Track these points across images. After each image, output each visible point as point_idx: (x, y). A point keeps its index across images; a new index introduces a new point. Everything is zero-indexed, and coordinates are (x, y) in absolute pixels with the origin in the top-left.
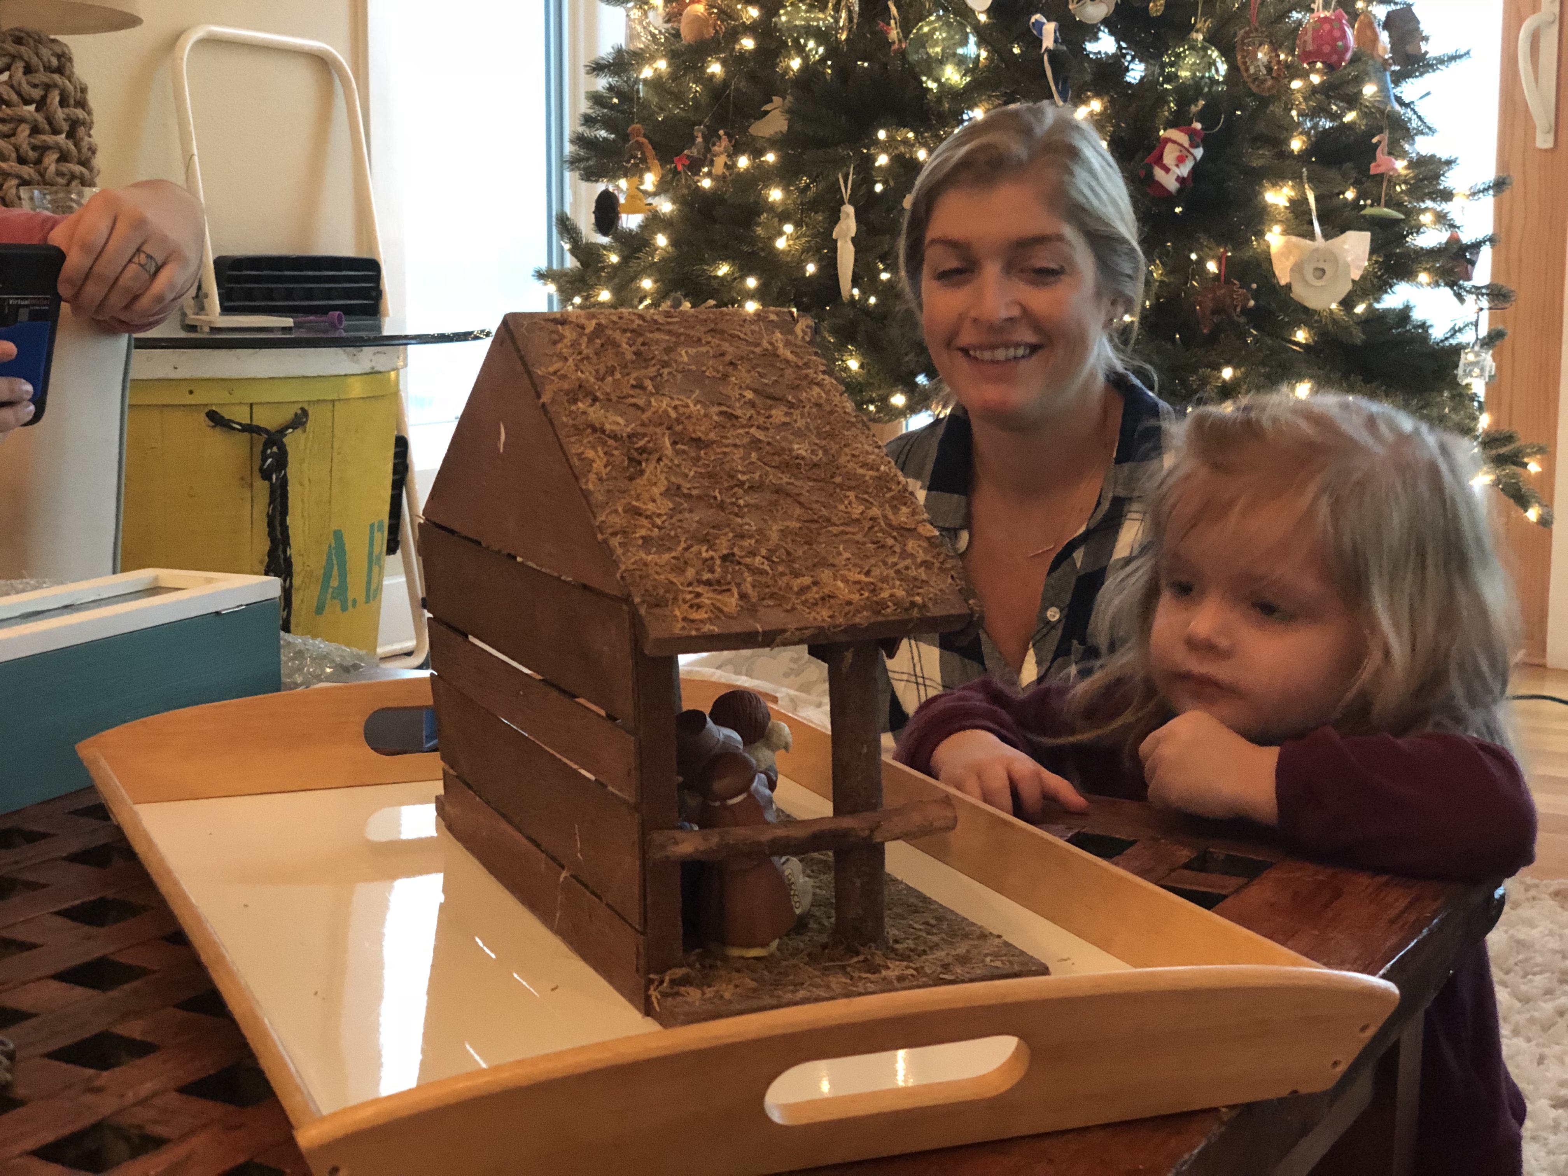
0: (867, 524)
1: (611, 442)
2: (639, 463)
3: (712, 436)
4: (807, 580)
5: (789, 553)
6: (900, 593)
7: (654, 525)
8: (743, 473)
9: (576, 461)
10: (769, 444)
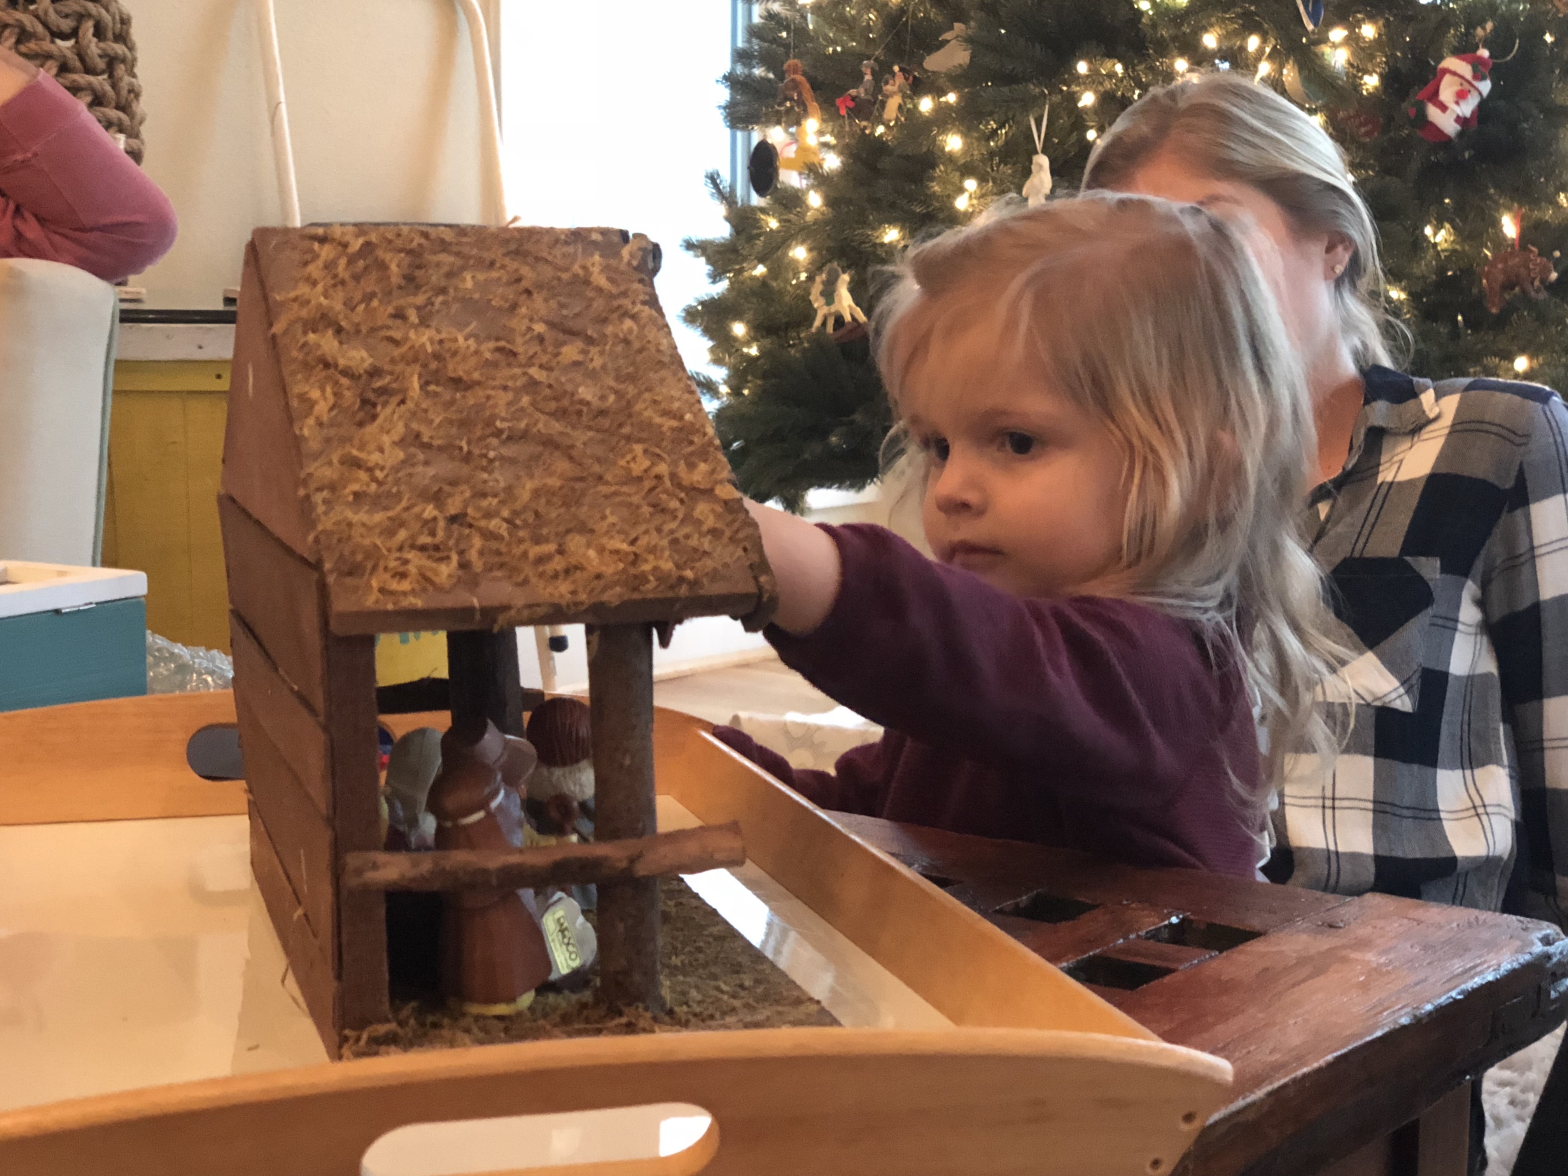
0: (648, 484)
1: (344, 381)
2: (374, 405)
3: (476, 376)
4: (551, 547)
5: (537, 514)
6: (667, 565)
7: (374, 479)
8: (503, 420)
9: (295, 403)
10: (550, 386)
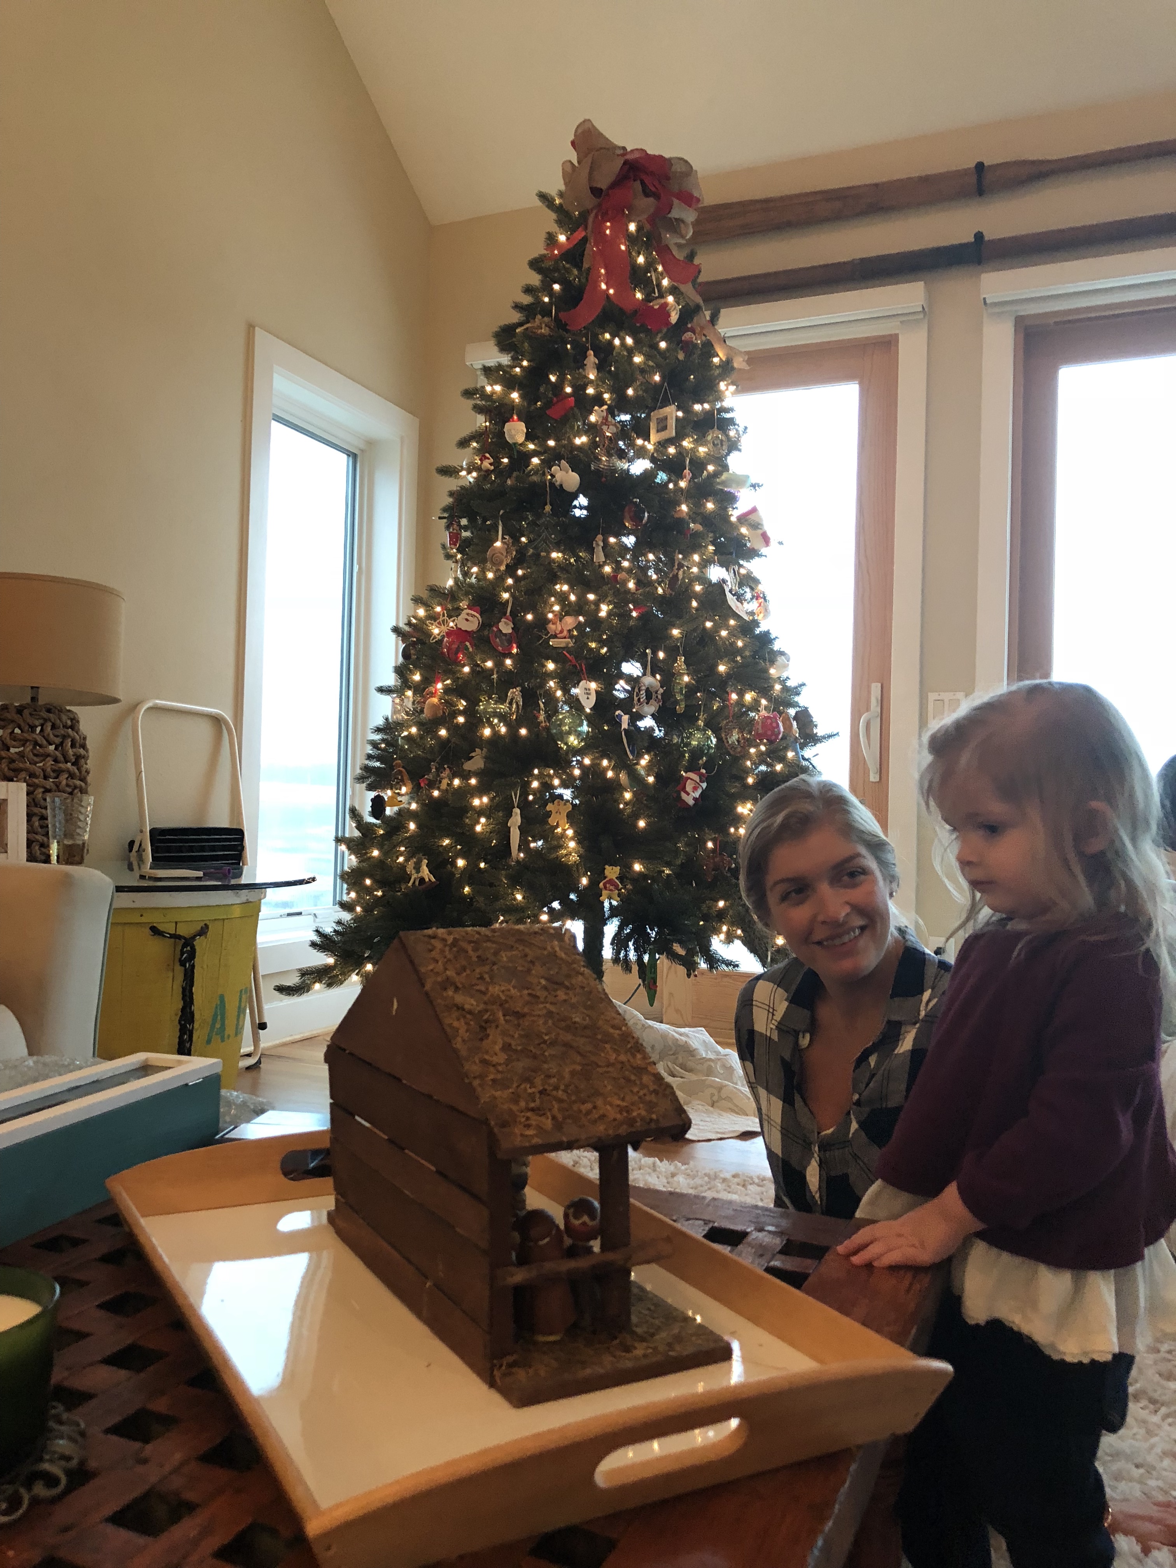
0: (619, 1066)
1: (468, 1016)
2: (485, 1029)
3: (526, 1010)
4: (589, 1106)
5: (576, 1087)
6: (643, 1113)
7: (498, 1071)
8: (546, 1035)
9: (448, 1030)
10: (558, 1014)
